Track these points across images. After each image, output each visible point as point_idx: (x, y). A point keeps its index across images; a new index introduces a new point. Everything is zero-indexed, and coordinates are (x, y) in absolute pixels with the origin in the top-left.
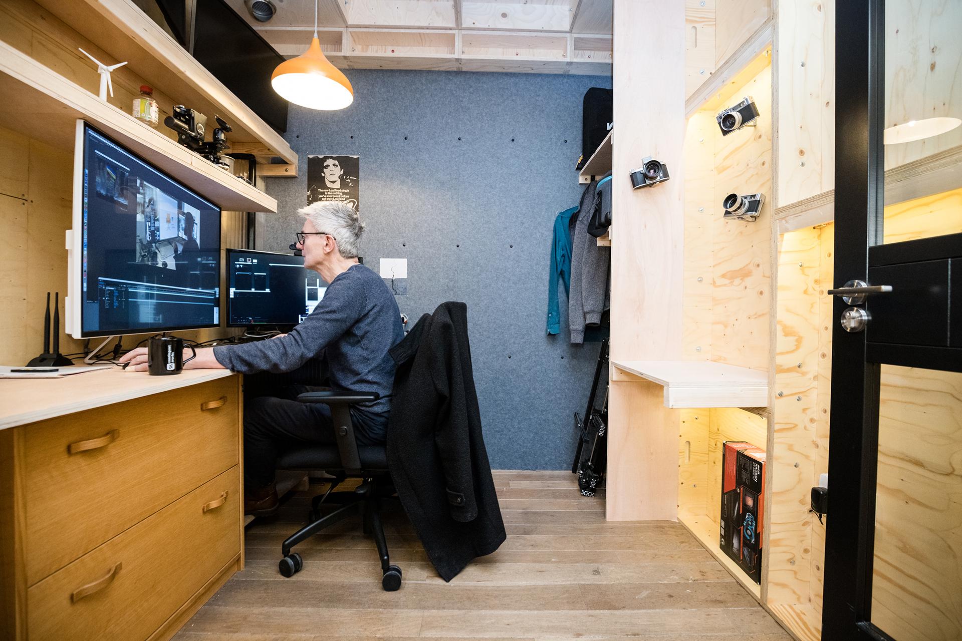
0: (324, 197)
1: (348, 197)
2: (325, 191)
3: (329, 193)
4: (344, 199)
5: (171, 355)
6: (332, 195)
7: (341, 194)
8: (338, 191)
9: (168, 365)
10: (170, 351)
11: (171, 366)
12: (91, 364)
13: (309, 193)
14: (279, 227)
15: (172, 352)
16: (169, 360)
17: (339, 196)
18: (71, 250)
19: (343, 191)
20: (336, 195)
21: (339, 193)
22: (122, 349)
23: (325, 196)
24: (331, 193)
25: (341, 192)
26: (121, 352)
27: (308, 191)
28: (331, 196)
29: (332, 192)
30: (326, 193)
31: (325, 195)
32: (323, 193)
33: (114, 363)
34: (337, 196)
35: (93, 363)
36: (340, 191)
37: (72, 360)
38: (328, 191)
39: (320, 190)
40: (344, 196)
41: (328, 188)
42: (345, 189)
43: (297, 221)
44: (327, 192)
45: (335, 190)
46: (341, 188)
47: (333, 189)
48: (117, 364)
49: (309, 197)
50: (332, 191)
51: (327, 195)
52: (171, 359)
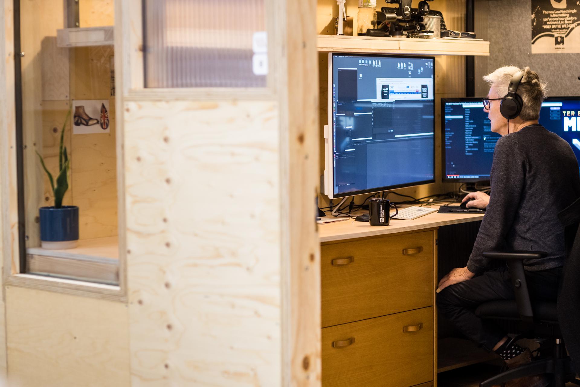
0: (549, 21)
1: (576, 18)
2: (550, 12)
3: (555, 15)
4: (571, 22)
5: (382, 212)
6: (558, 17)
7: (568, 15)
8: (565, 12)
9: (381, 219)
10: (381, 209)
11: (382, 220)
12: (336, 216)
13: (533, 16)
14: (502, 60)
15: (383, 210)
16: (381, 215)
17: (566, 19)
18: (327, 139)
19: (570, 11)
20: (562, 17)
21: (565, 15)
22: (355, 204)
23: (551, 19)
24: (557, 16)
25: (568, 13)
26: (354, 207)
27: (532, 14)
28: (556, 19)
29: (558, 14)
30: (551, 16)
31: (550, 17)
32: (548, 16)
33: (350, 216)
34: (563, 19)
35: (337, 216)
36: (566, 11)
37: (325, 212)
38: (553, 12)
39: (545, 12)
40: (572, 18)
41: (554, 9)
42: (572, 10)
43: (521, 51)
44: (552, 14)
45: (562, 11)
46: (568, 8)
47: (559, 10)
48: (351, 217)
49: (533, 21)
50: (558, 12)
51: (552, 18)
52: (382, 215)
